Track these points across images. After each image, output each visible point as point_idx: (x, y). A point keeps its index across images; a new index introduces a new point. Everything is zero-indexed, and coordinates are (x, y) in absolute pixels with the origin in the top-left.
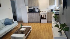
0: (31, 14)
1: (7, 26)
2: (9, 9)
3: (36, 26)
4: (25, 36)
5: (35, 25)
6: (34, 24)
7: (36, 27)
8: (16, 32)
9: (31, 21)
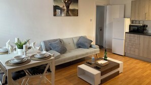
0: (132, 37)
1: (80, 49)
2: (91, 20)
3: (138, 67)
4: (102, 75)
5: (138, 65)
6: (137, 63)
7: (138, 69)
8: (88, 63)
9: (132, 53)
